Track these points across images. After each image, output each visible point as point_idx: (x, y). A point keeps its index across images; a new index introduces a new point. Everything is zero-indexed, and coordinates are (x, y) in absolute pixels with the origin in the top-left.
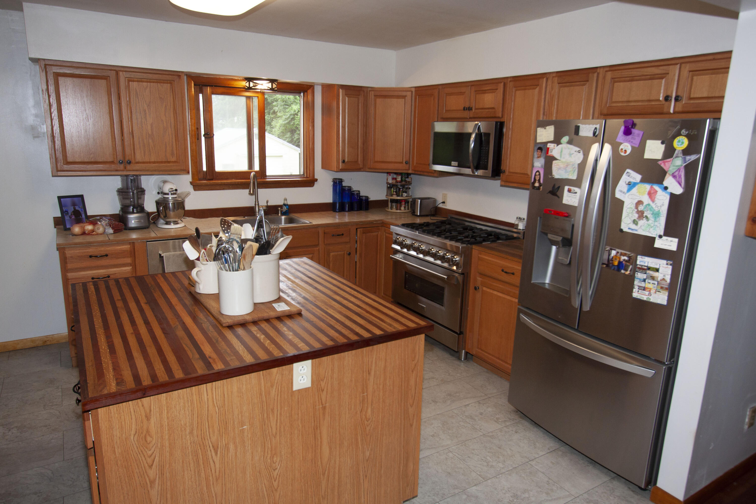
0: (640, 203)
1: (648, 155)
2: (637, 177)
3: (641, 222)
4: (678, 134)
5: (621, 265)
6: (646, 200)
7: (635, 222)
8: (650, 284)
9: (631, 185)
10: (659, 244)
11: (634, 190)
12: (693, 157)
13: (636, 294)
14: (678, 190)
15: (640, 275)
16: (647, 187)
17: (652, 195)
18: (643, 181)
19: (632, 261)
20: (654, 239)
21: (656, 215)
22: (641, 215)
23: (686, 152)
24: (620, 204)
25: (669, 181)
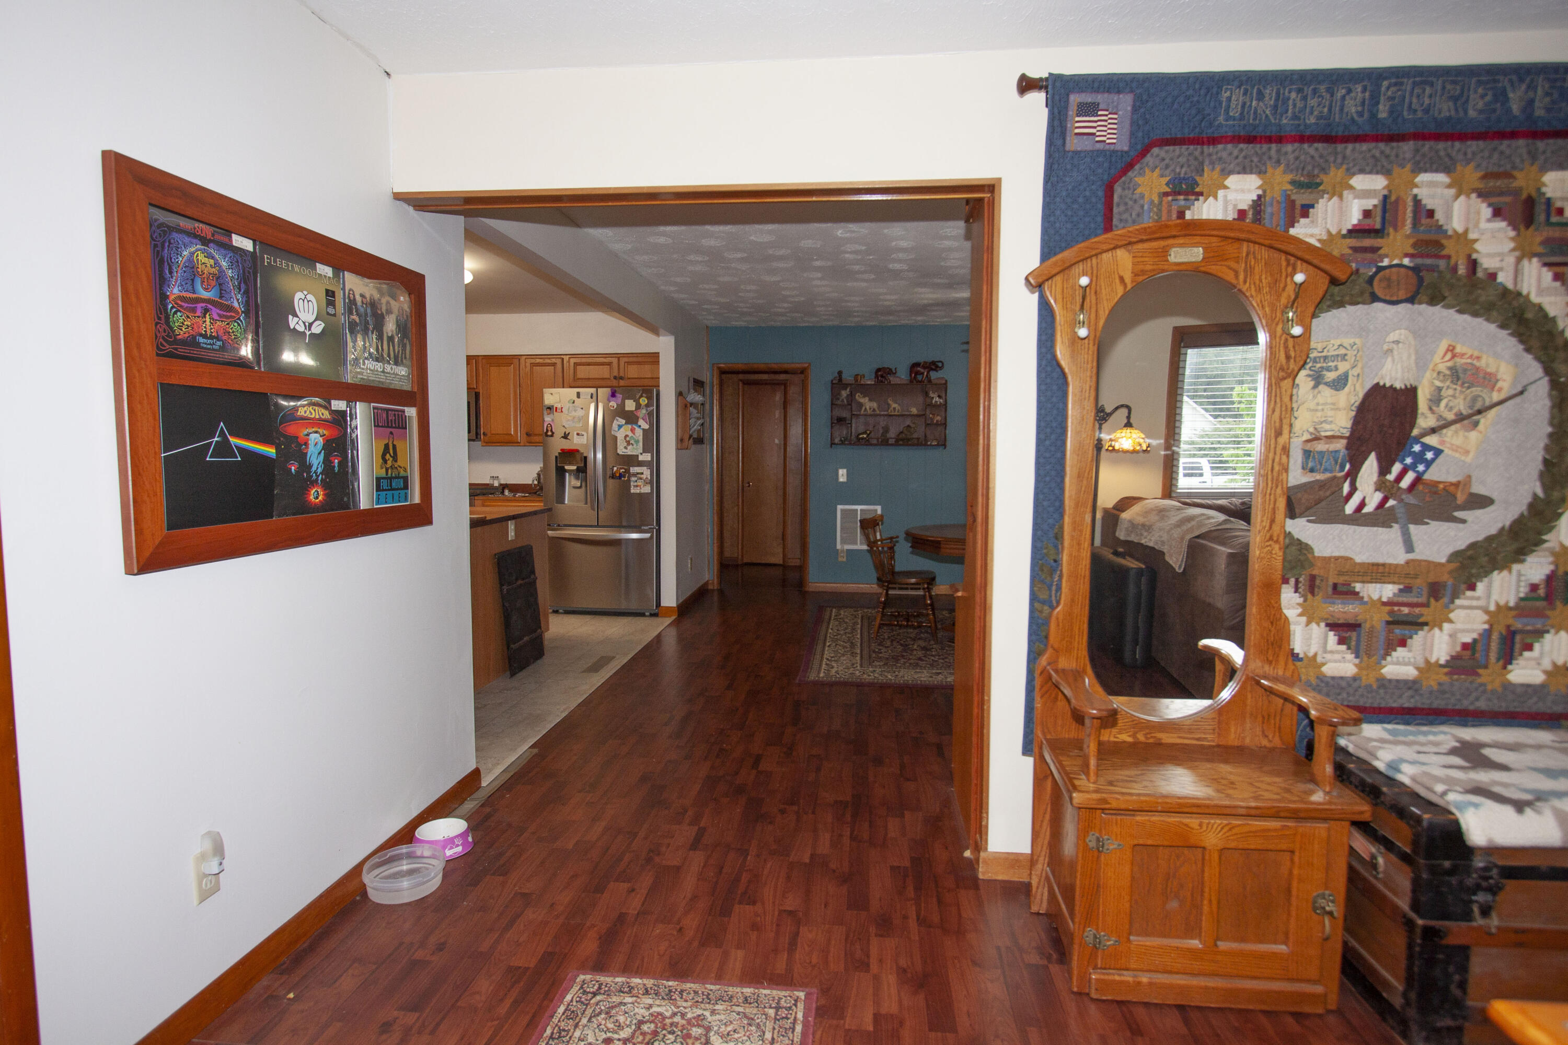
0: (626, 436)
1: (627, 409)
2: (624, 422)
3: (629, 447)
4: (641, 396)
5: (621, 476)
6: (630, 434)
7: (626, 448)
8: (640, 483)
9: (620, 427)
10: (641, 458)
11: (622, 430)
12: (650, 409)
13: (632, 491)
14: (646, 427)
15: (633, 479)
16: (630, 426)
17: (633, 430)
18: (626, 423)
19: (627, 471)
20: (637, 456)
21: (637, 442)
22: (628, 443)
23: (647, 406)
24: (616, 438)
25: (641, 422)
